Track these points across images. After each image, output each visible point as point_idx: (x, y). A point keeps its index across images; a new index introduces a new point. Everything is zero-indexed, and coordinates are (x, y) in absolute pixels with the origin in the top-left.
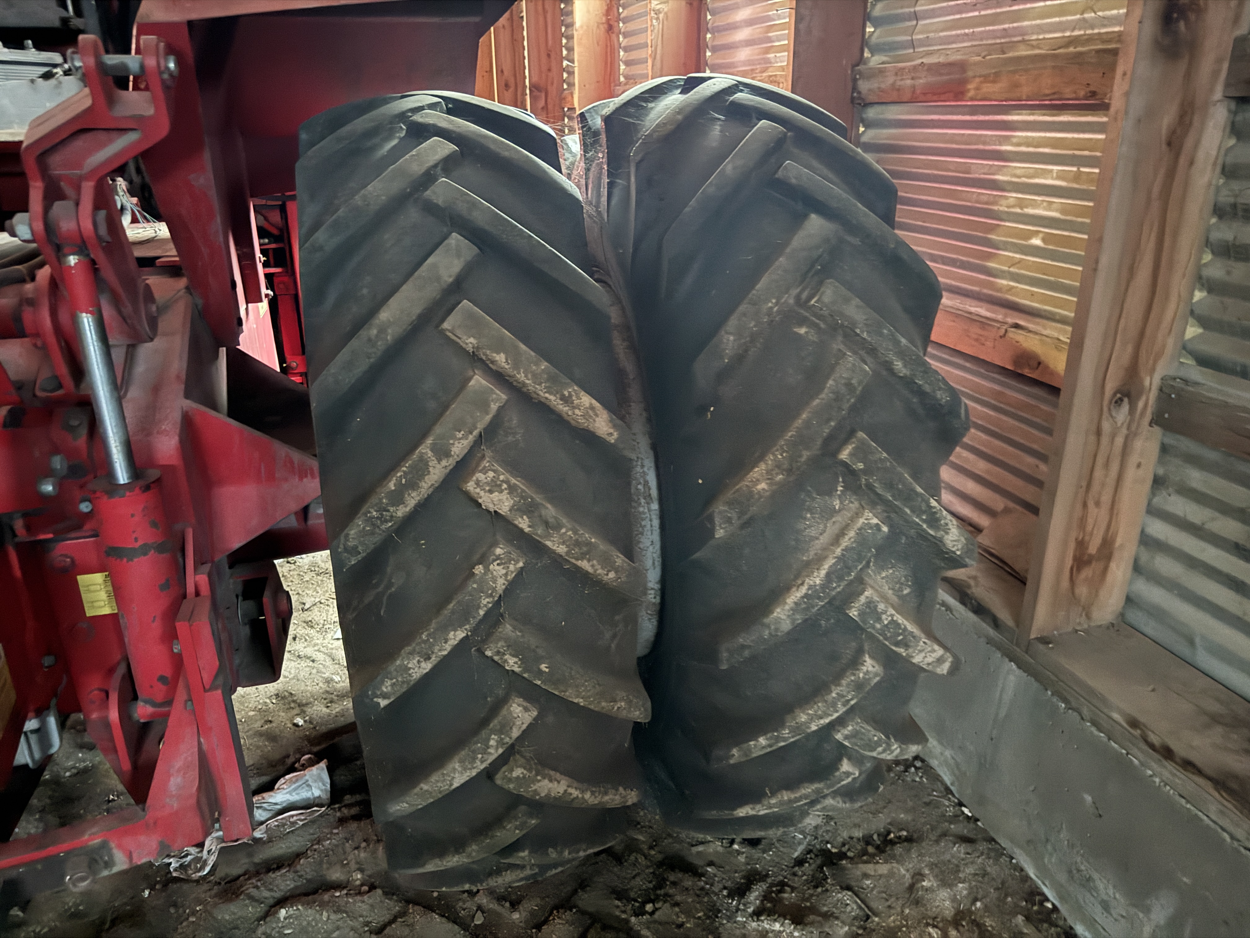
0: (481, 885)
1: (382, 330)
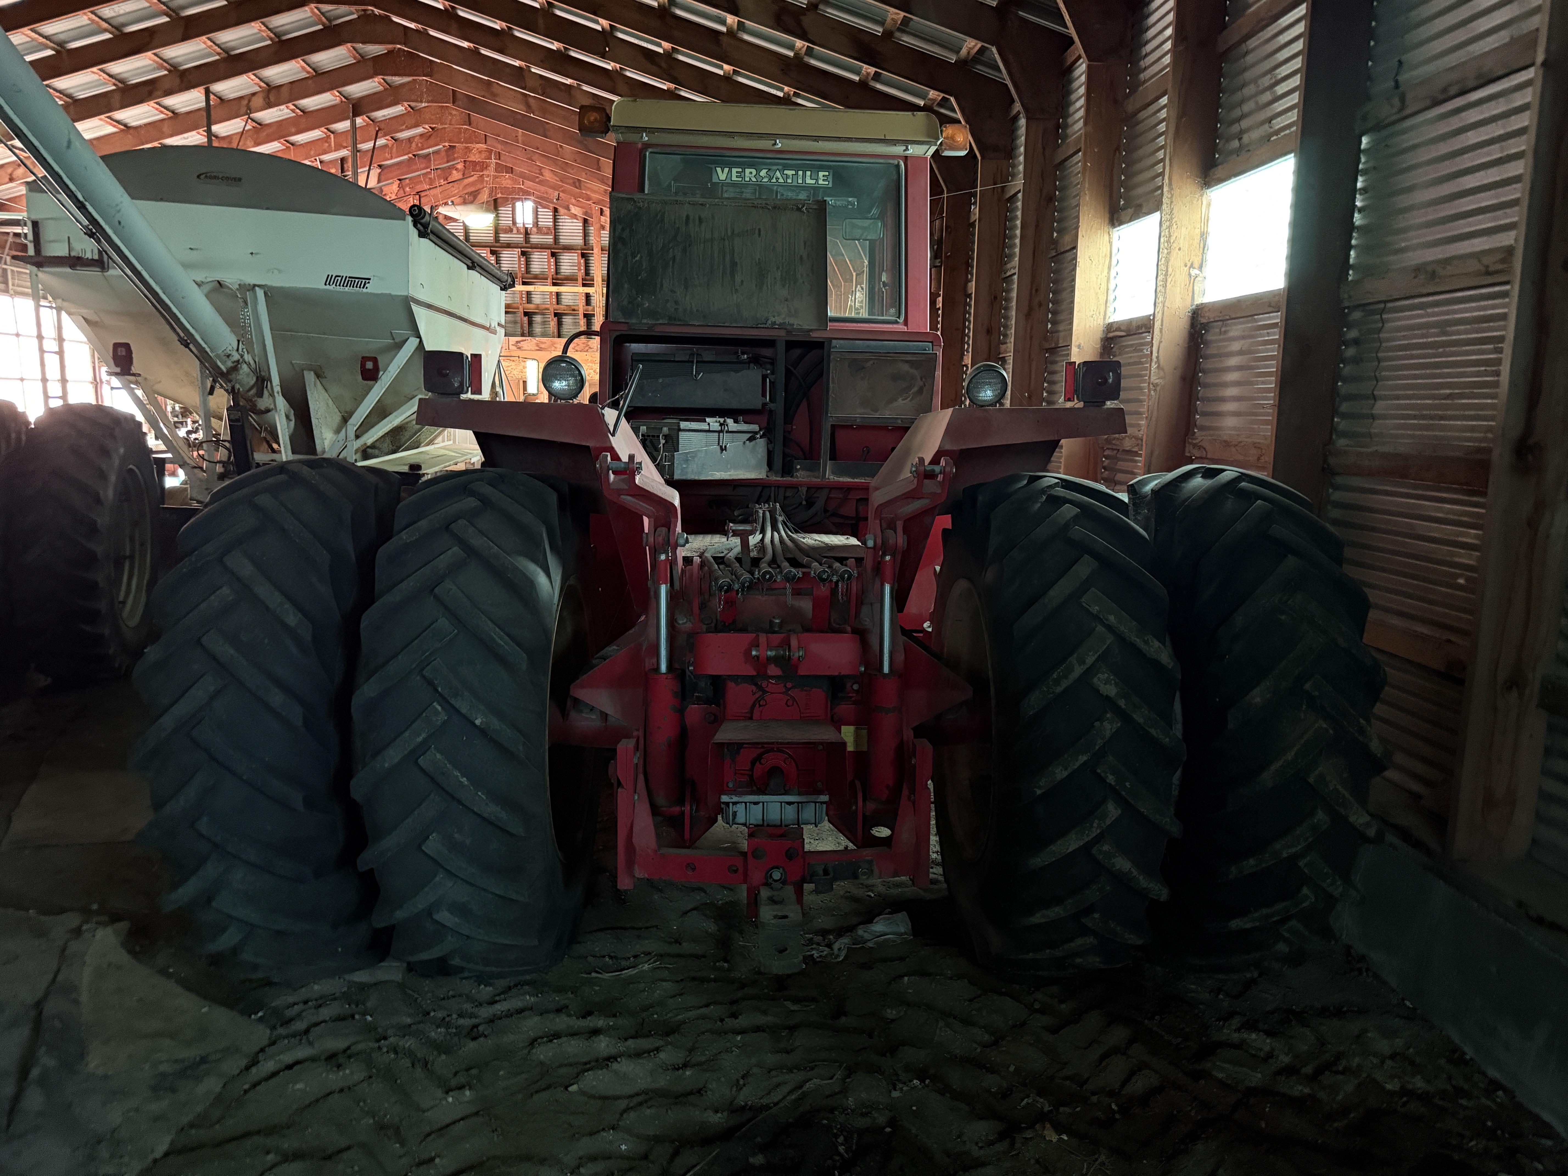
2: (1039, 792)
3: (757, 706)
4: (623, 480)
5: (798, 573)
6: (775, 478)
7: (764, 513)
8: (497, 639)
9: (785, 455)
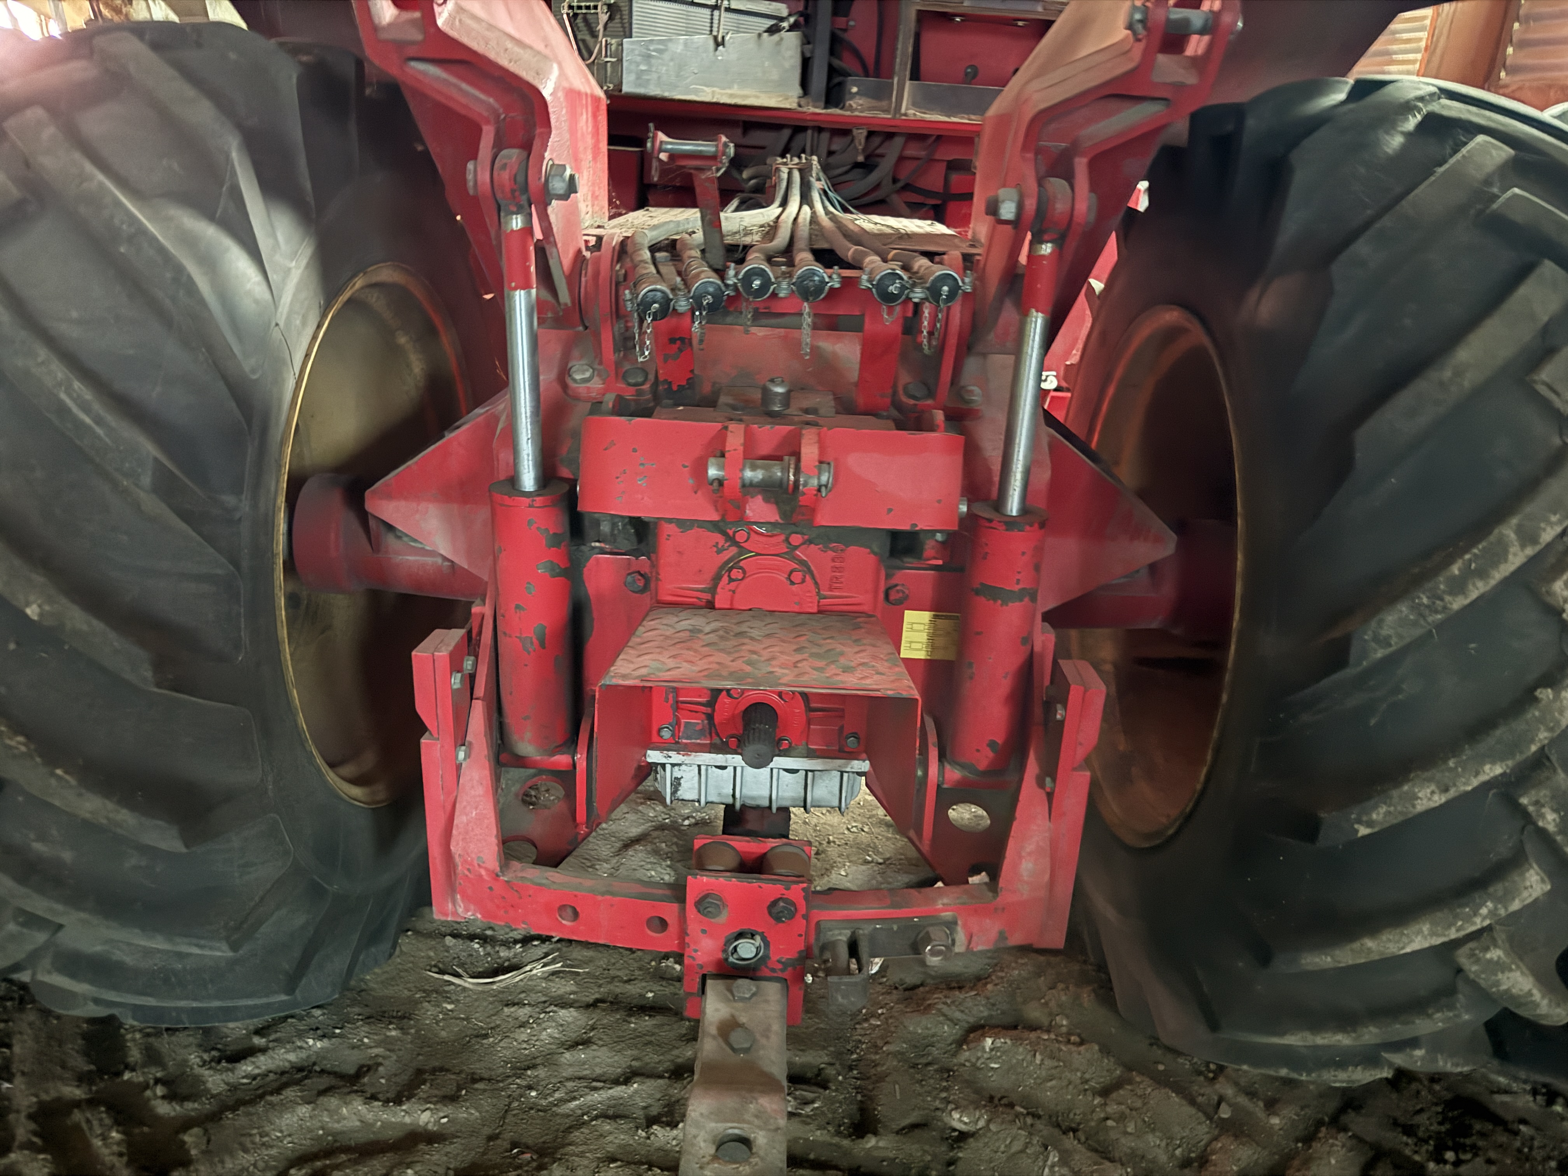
0: (1308, 1074)
1: (1459, 373)
2: (1363, 831)
3: (725, 579)
4: (413, 22)
5: (833, 278)
6: (814, 109)
7: (790, 174)
8: (75, 410)
9: (832, 71)
